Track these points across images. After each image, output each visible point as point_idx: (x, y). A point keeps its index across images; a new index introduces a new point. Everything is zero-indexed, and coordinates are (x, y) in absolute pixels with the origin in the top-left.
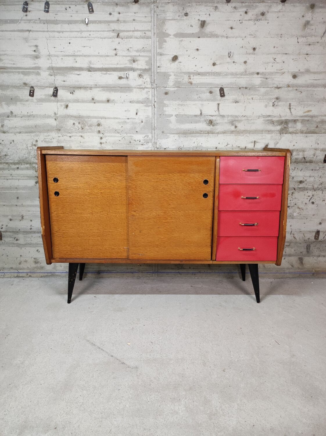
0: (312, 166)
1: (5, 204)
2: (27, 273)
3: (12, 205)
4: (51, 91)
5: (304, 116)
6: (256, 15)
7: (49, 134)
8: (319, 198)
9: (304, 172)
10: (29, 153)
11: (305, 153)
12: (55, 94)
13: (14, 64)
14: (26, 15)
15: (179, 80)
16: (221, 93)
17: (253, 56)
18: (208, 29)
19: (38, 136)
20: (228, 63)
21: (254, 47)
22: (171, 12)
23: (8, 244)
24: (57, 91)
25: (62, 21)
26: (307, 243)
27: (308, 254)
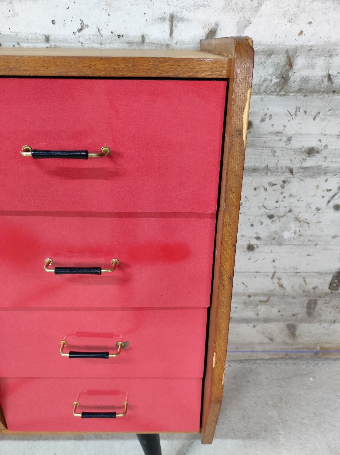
9: (324, 123)
11: (335, 60)
26: (309, 296)
27: (309, 316)
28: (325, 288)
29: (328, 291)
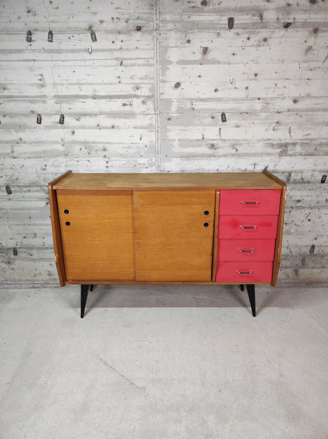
0: (310, 186)
1: (18, 223)
2: (42, 284)
3: (25, 225)
4: (58, 118)
5: (303, 139)
6: (259, 41)
7: (57, 159)
8: (315, 216)
9: (302, 192)
10: (39, 177)
11: (304, 174)
12: (62, 122)
13: (20, 93)
14: (31, 45)
15: (182, 106)
16: (222, 118)
17: (255, 82)
18: (210, 56)
19: (46, 160)
20: (230, 89)
21: (256, 73)
22: (173, 39)
23: (24, 259)
24: (63, 118)
25: (66, 50)
26: (302, 256)
27: (303, 266)
28: (308, 252)
29: (310, 254)
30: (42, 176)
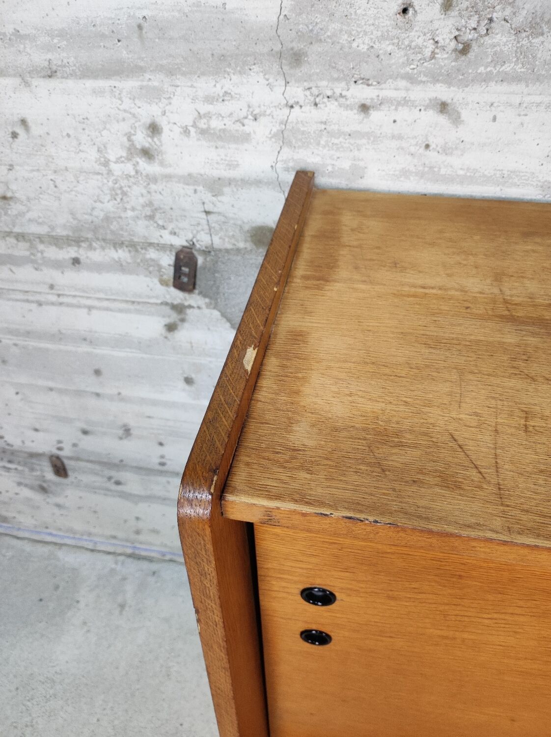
1: (51, 384)
3: (79, 393)
7: (227, 84)
10: (120, 194)
19: (153, 94)
23: (92, 489)
30: (137, 190)
